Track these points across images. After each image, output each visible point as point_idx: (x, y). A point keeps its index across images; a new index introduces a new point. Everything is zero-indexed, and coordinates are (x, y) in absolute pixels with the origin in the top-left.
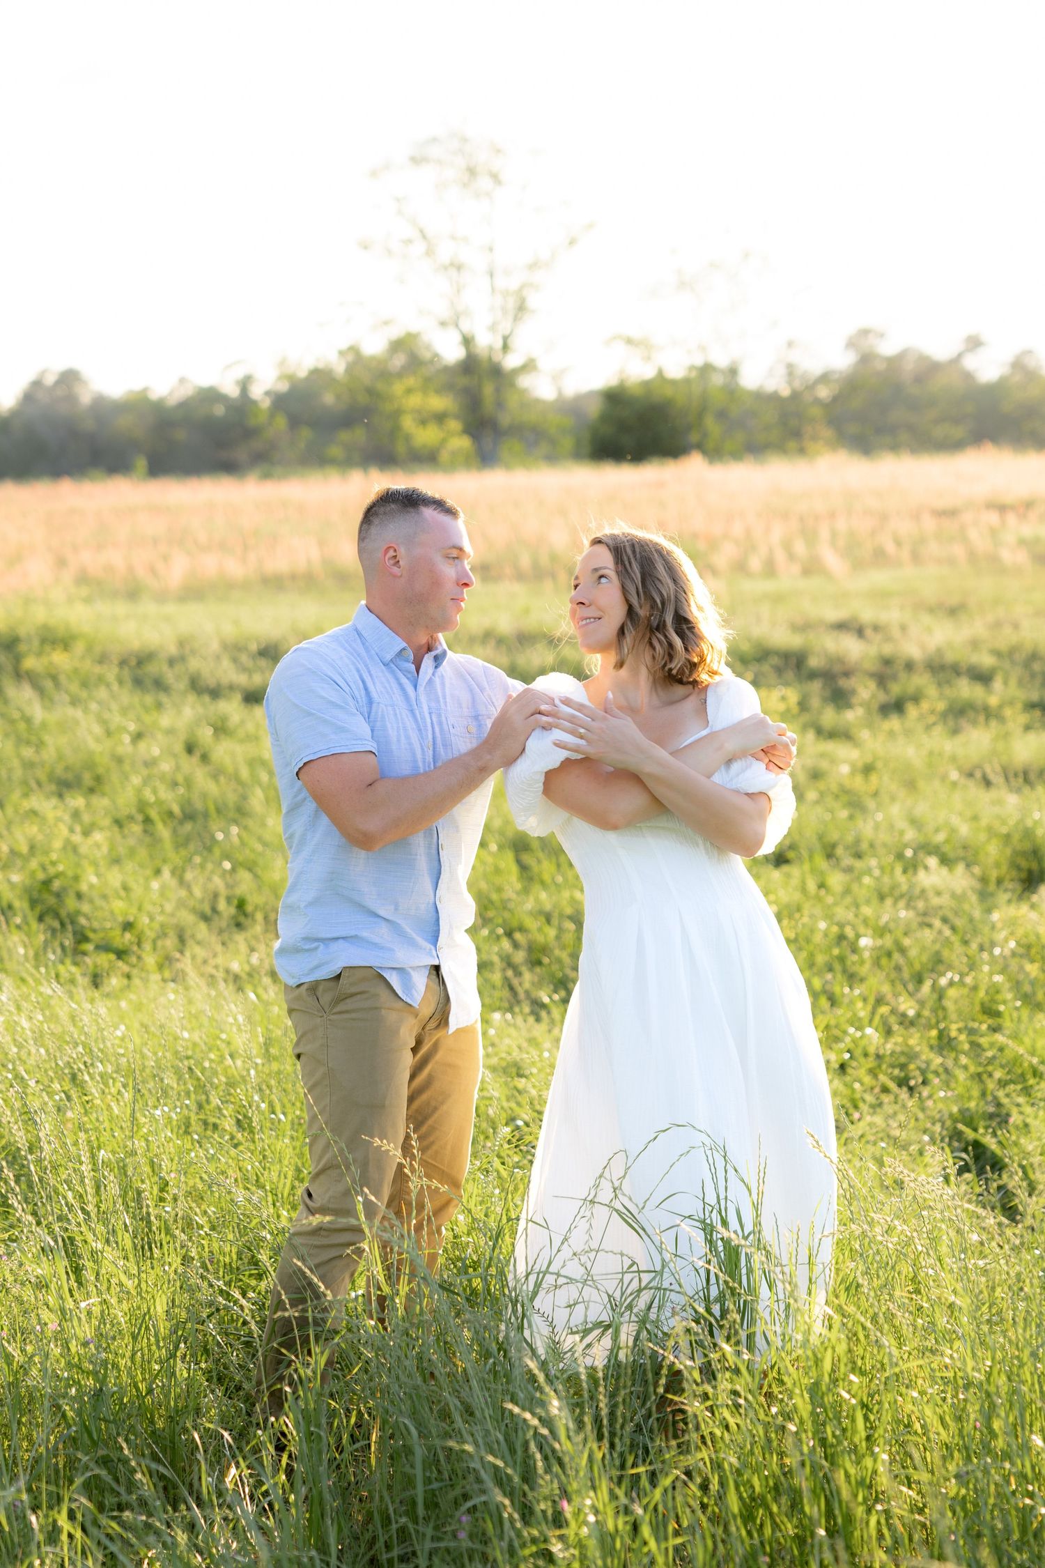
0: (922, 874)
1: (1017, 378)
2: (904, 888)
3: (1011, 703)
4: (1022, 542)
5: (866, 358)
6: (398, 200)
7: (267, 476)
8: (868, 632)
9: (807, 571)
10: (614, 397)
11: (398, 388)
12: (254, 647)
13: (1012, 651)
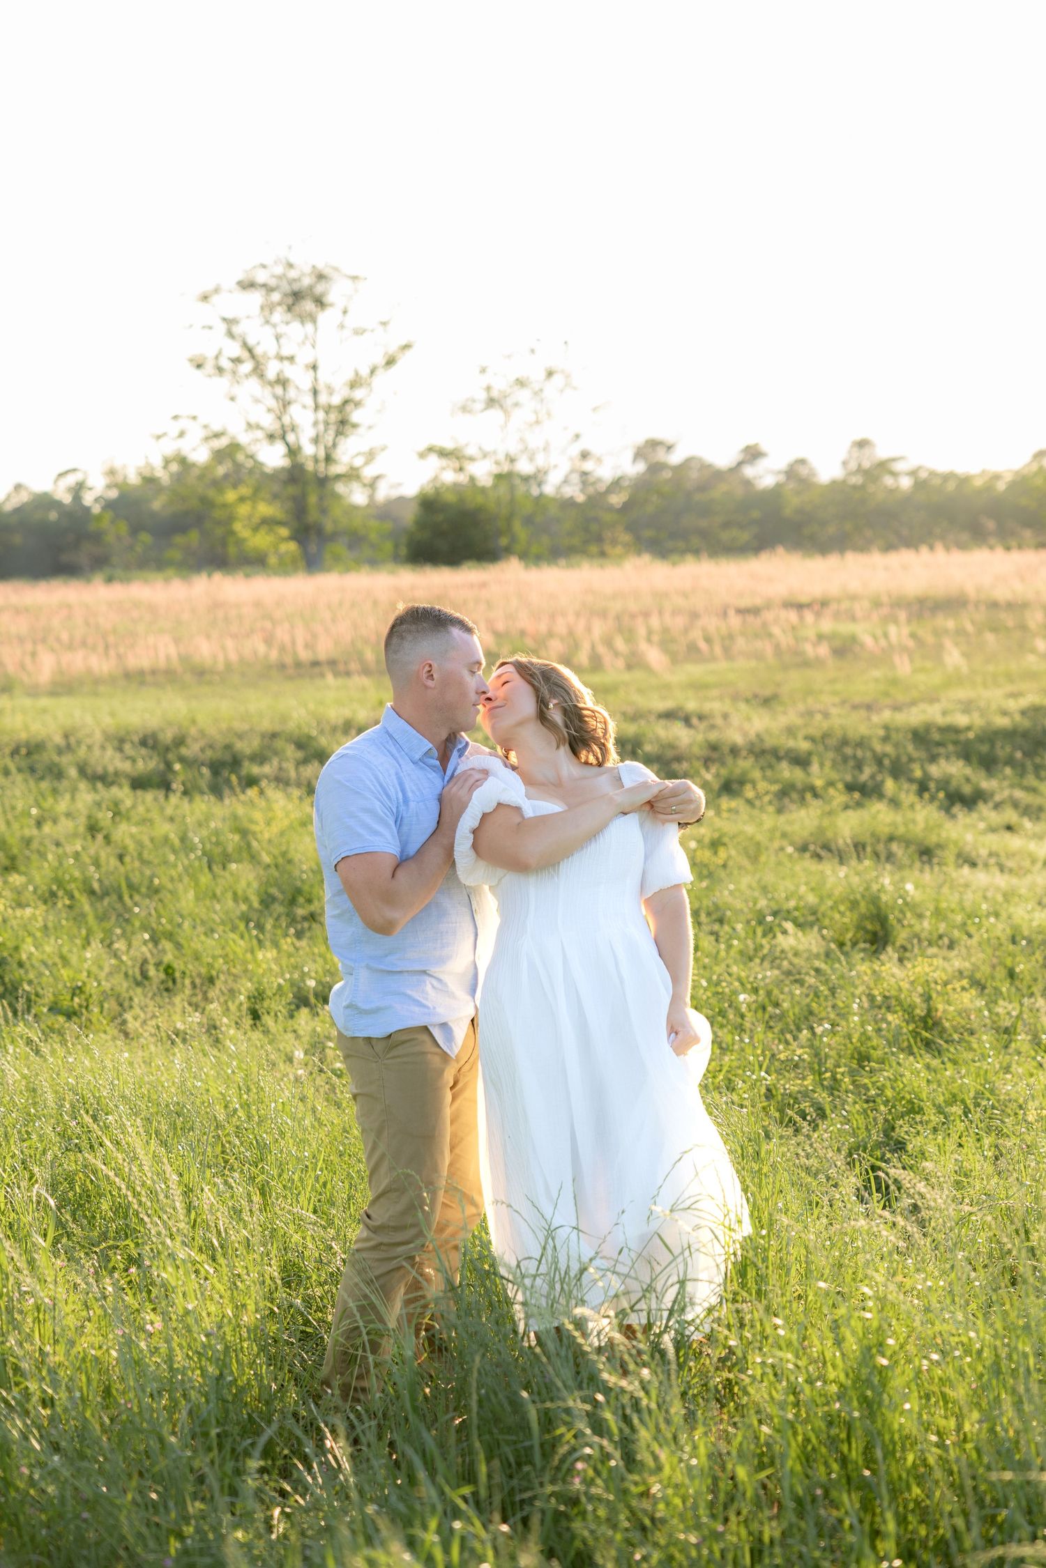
0: (780, 937)
1: (791, 485)
2: (765, 951)
3: (831, 784)
4: (821, 637)
5: (655, 468)
6: (224, 319)
7: (109, 580)
8: (695, 721)
9: (629, 667)
10: (429, 504)
11: (231, 496)
12: (136, 739)
13: (825, 736)
